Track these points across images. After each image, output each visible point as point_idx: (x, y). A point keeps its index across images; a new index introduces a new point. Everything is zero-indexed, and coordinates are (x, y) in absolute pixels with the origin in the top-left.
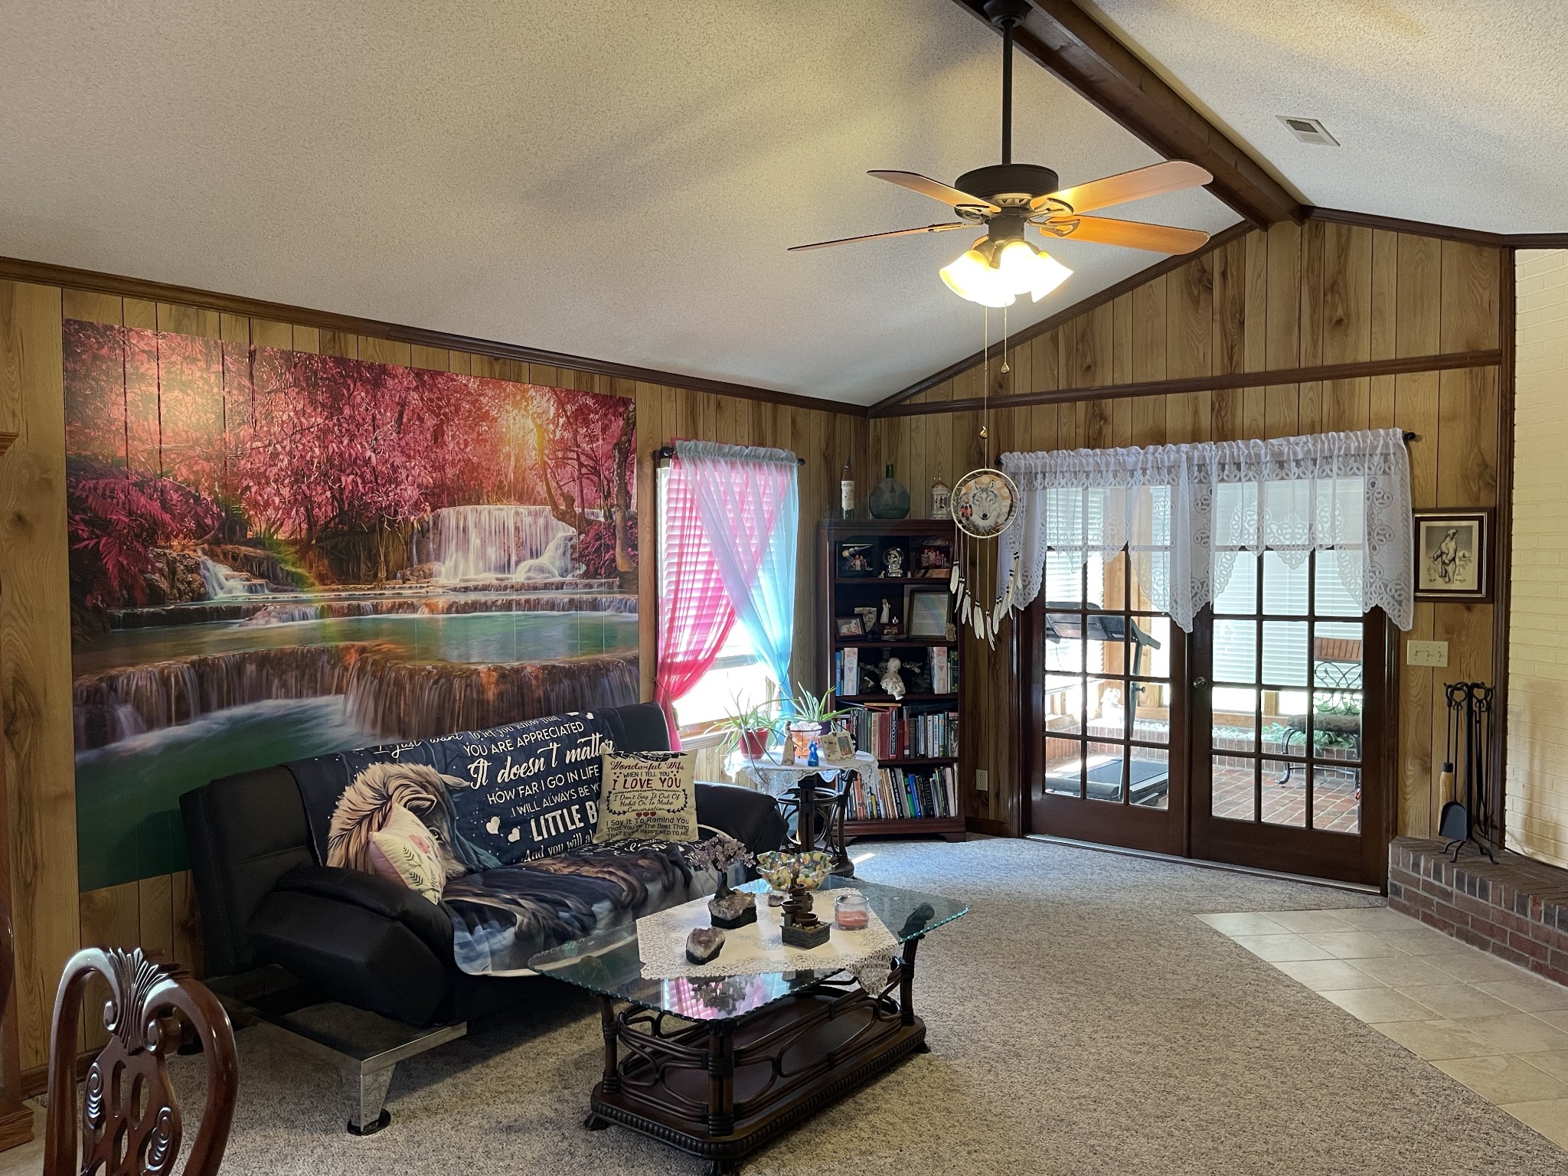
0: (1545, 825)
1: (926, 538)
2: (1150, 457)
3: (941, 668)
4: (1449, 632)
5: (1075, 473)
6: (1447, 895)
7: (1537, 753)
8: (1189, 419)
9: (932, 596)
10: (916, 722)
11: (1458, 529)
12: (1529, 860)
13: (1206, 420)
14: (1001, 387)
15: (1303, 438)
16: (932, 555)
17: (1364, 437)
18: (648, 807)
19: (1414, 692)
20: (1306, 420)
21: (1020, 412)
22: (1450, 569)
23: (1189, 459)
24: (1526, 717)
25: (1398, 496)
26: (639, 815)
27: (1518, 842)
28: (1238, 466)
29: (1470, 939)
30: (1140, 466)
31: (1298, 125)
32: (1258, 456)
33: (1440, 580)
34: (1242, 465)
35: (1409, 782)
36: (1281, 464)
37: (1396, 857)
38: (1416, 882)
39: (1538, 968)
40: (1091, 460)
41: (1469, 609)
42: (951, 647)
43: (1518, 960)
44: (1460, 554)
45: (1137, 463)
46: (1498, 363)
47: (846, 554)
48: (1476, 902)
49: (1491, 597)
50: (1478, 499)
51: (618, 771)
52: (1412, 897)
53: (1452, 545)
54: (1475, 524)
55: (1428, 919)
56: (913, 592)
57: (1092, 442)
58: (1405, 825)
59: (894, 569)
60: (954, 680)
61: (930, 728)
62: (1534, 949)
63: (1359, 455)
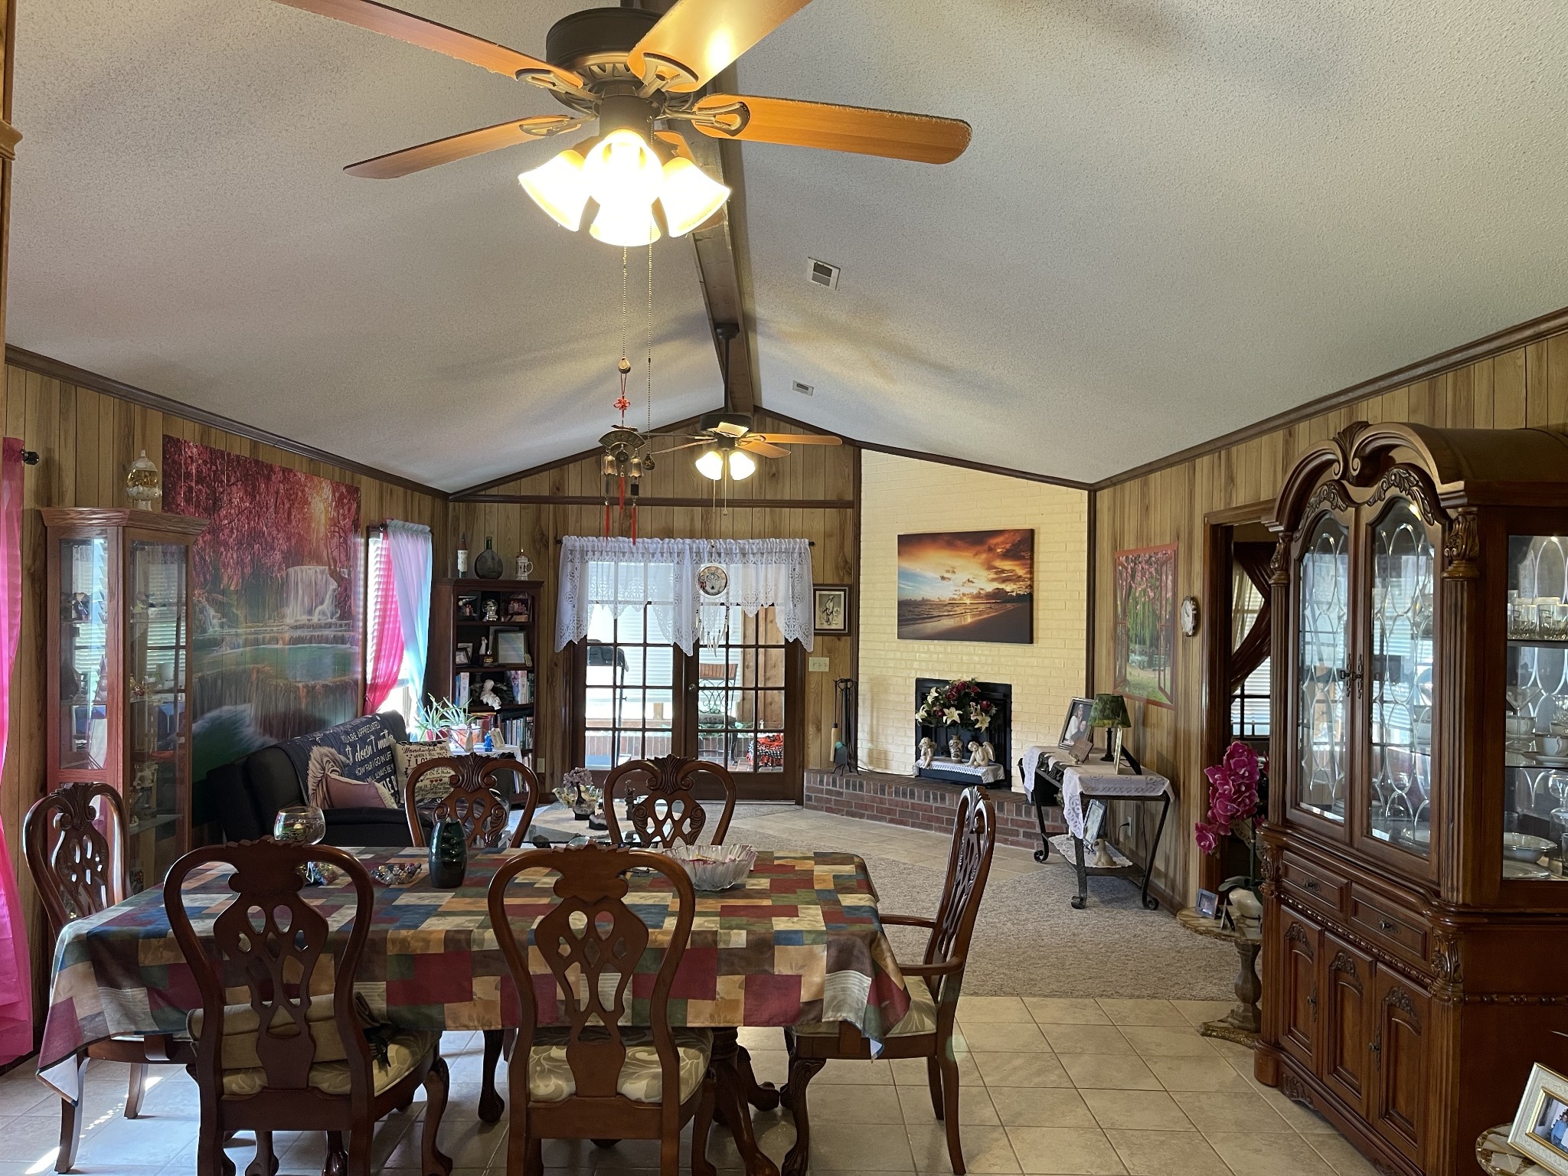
0: (880, 752)
1: (513, 593)
2: (666, 546)
3: (523, 686)
4: (830, 652)
5: (615, 552)
6: (841, 794)
7: (875, 715)
8: (688, 524)
9: (512, 635)
10: (506, 725)
11: (834, 595)
12: (871, 772)
13: (698, 525)
14: (558, 489)
15: (757, 541)
16: (516, 605)
17: (789, 543)
18: (436, 776)
19: (812, 686)
20: (756, 530)
21: (572, 509)
22: (830, 617)
23: (691, 549)
24: (868, 696)
25: (806, 578)
26: (432, 781)
27: (865, 764)
28: (719, 555)
29: (853, 815)
30: (659, 550)
31: (800, 386)
32: (731, 549)
33: (825, 624)
34: (722, 555)
35: (810, 737)
36: (744, 555)
37: (809, 781)
38: (821, 791)
39: (892, 821)
40: (626, 545)
41: (839, 639)
42: (530, 671)
43: (880, 819)
44: (835, 609)
45: (657, 548)
46: (853, 508)
47: (461, 603)
48: (856, 794)
49: (849, 634)
50: (843, 580)
51: (409, 754)
52: (818, 799)
53: (831, 604)
54: (842, 593)
55: (829, 810)
56: (496, 632)
57: (624, 533)
58: (808, 762)
59: (491, 615)
60: (532, 694)
61: (514, 729)
62: (889, 812)
63: (787, 551)
